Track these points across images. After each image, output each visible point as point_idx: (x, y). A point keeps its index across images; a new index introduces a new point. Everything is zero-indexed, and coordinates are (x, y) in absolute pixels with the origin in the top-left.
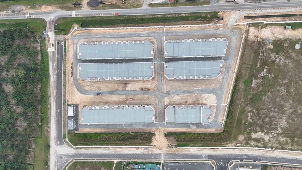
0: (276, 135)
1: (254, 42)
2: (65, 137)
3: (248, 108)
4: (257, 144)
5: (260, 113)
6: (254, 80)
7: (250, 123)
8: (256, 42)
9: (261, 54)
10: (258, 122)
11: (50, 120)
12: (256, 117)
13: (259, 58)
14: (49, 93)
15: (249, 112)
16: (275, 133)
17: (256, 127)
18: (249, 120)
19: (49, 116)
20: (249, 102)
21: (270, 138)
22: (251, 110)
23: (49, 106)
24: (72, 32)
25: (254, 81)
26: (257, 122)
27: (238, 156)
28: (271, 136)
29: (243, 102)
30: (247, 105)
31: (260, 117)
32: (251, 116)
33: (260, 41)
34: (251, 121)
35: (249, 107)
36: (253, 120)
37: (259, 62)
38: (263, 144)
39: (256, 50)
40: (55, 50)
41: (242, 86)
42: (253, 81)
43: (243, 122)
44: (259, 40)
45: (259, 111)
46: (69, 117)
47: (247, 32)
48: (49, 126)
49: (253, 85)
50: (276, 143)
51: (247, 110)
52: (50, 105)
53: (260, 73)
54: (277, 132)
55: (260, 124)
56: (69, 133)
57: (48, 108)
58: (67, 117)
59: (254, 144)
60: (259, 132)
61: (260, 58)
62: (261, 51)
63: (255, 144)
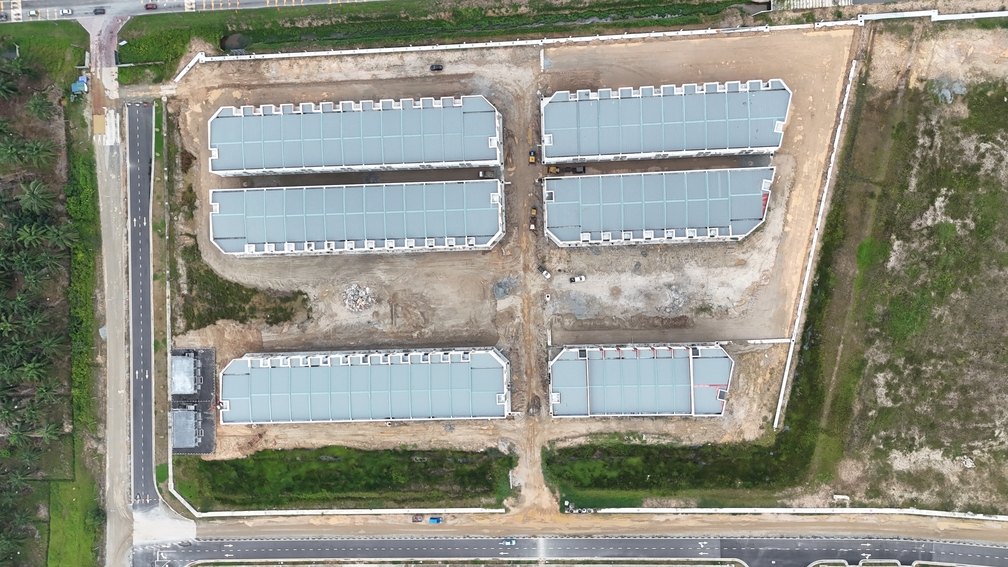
0: (989, 459)
1: (895, 92)
2: (162, 477)
3: (877, 355)
4: (914, 495)
5: (925, 372)
6: (897, 244)
7: (883, 411)
8: (900, 95)
9: (921, 141)
10: (918, 409)
11: (104, 413)
12: (906, 386)
13: (914, 156)
14: (100, 308)
15: (880, 368)
16: (986, 450)
17: (909, 429)
18: (879, 401)
19: (100, 394)
20: (878, 330)
21: (966, 469)
22: (889, 361)
23: (99, 359)
24: (187, 69)
25: (895, 247)
26: (912, 406)
27: (841, 544)
28: (970, 464)
29: (854, 329)
30: (870, 342)
31: (923, 388)
32: (888, 385)
33: (916, 89)
34: (890, 404)
35: (878, 348)
36: (895, 401)
37: (914, 171)
38: (940, 494)
39: (902, 126)
40: (123, 139)
41: (848, 267)
42: (892, 245)
43: (857, 407)
44: (913, 83)
45: (920, 363)
46: (177, 397)
47: (866, 57)
48: (100, 435)
49: (892, 262)
50: (991, 491)
51: (870, 363)
52: (104, 353)
53: (921, 216)
54: (991, 446)
55: (926, 417)
56: (177, 463)
57: (98, 365)
58: (170, 399)
59: (901, 497)
60: (921, 446)
61: (918, 155)
62: (922, 129)
63: (907, 495)
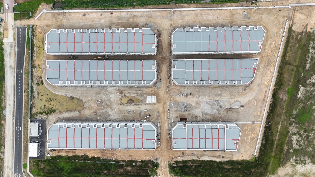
1: (302, 33)
3: (293, 129)
5: (311, 136)
6: (302, 88)
7: (295, 150)
9: (311, 51)
10: (307, 149)
11: (4, 142)
15: (294, 134)
18: (293, 146)
20: (294, 120)
22: (298, 132)
23: (3, 122)
24: (39, 15)
25: (301, 90)
29: (285, 119)
30: (291, 124)
32: (297, 141)
34: (297, 147)
35: (294, 126)
36: (300, 146)
37: (308, 62)
39: (304, 45)
44: (308, 30)
47: (291, 19)
49: (300, 95)
51: (291, 132)
52: (5, 120)
57: (2, 125)
58: (29, 138)
60: (309, 163)
61: (310, 56)
62: (311, 46)
